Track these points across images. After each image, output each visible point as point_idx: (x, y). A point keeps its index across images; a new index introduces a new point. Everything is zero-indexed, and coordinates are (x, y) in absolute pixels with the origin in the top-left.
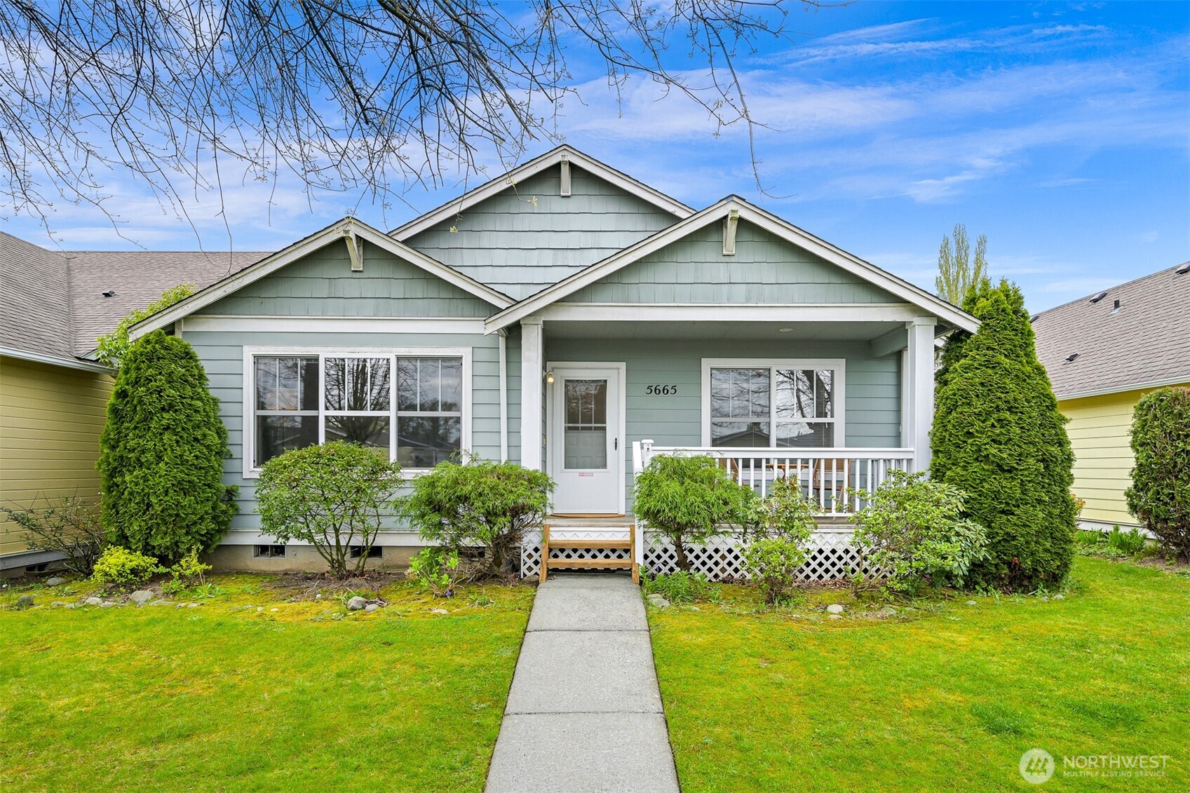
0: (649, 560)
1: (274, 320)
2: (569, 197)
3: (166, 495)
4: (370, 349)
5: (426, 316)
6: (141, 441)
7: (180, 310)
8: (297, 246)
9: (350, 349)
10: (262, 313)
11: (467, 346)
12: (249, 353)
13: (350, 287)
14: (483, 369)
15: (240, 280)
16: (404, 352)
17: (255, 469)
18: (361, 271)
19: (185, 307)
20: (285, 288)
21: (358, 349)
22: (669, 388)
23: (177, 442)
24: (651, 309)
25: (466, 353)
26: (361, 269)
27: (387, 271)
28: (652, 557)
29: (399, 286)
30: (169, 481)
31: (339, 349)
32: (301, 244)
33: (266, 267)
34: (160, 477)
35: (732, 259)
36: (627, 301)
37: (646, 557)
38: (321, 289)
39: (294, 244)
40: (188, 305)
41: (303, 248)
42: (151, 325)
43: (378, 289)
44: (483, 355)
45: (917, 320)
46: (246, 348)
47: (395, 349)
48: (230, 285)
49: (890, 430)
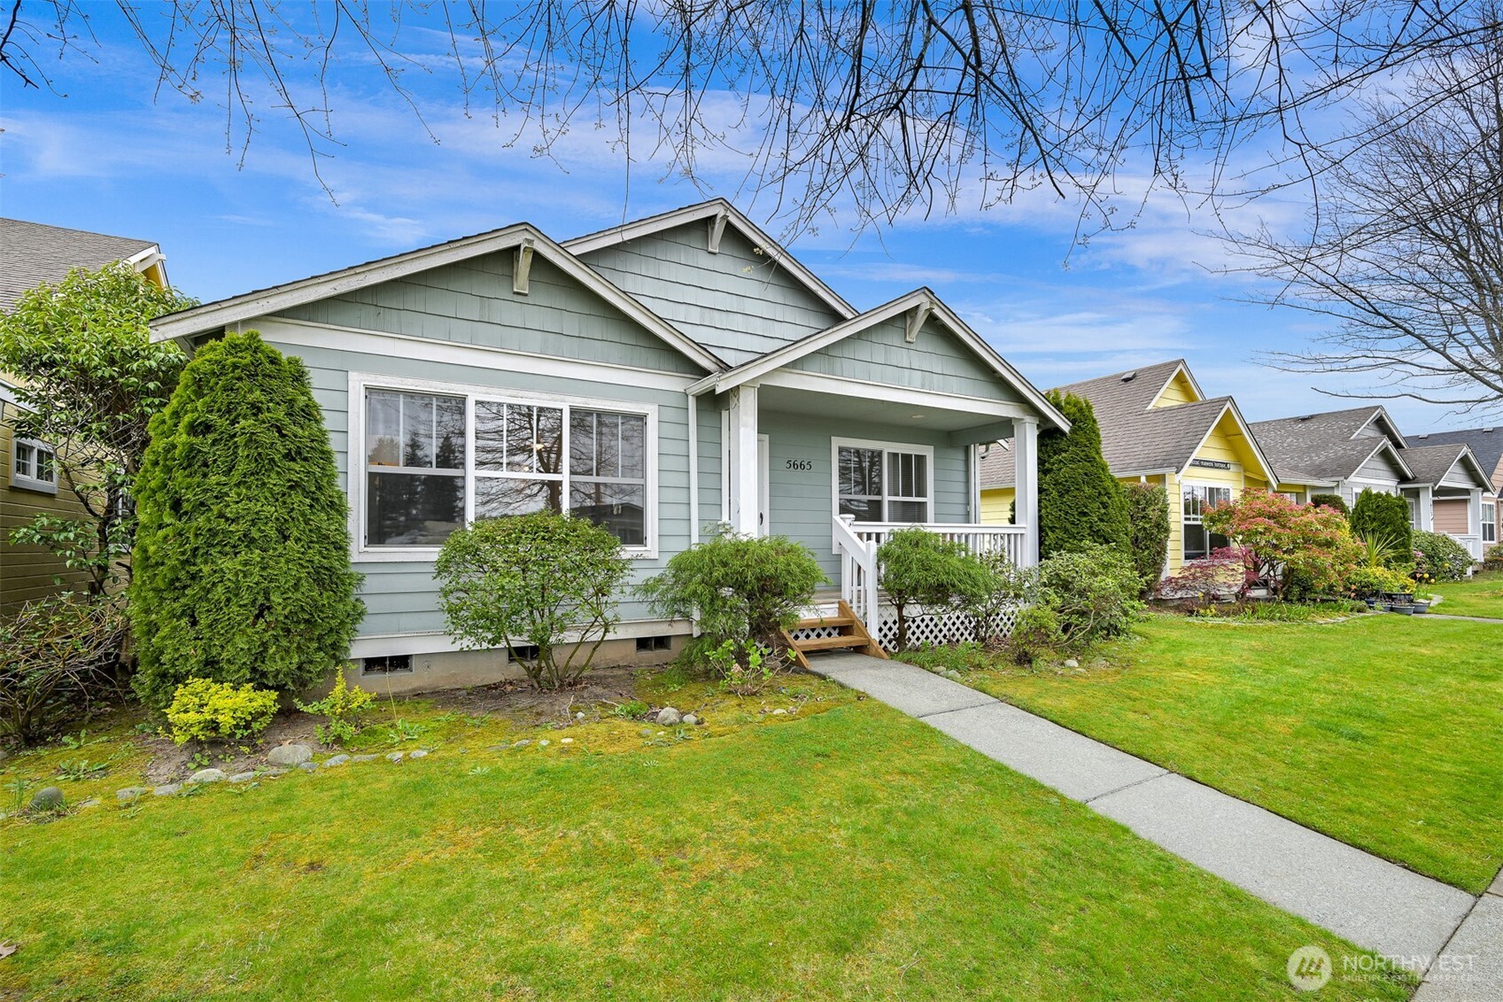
0: (883, 633)
1: (397, 342)
2: (714, 254)
3: (297, 590)
4: (537, 395)
5: (604, 362)
6: (251, 505)
7: (254, 305)
8: (452, 245)
9: (509, 392)
10: (380, 328)
11: (652, 402)
12: (358, 383)
13: (509, 312)
14: (671, 430)
15: (361, 277)
16: (580, 402)
17: (367, 549)
18: (526, 295)
19: (263, 302)
20: (416, 299)
21: (521, 393)
22: (805, 463)
23: (311, 506)
24: (852, 384)
25: (651, 412)
26: (527, 292)
27: (560, 300)
28: (885, 629)
29: (574, 320)
30: (304, 567)
31: (495, 390)
32: (458, 244)
33: (402, 266)
34: (287, 562)
35: (912, 346)
36: (832, 374)
37: (881, 630)
38: (470, 308)
39: (449, 242)
40: (268, 300)
41: (459, 251)
42: (195, 320)
43: (547, 320)
44: (671, 415)
45: (1028, 419)
46: (353, 375)
47: (568, 398)
48: (344, 281)
49: (960, 510)
